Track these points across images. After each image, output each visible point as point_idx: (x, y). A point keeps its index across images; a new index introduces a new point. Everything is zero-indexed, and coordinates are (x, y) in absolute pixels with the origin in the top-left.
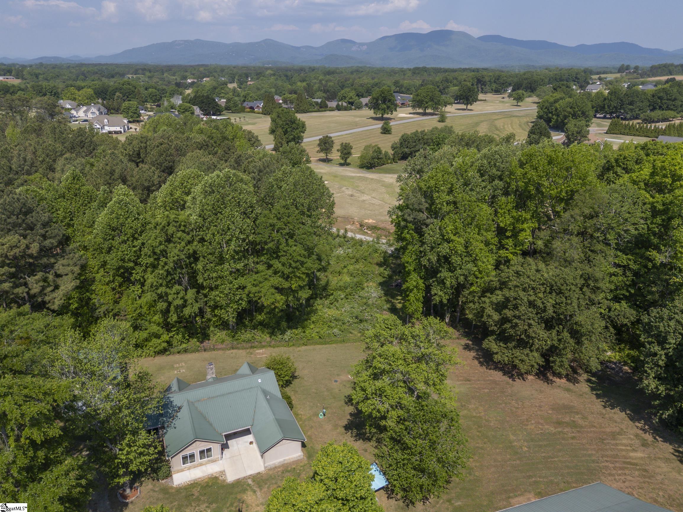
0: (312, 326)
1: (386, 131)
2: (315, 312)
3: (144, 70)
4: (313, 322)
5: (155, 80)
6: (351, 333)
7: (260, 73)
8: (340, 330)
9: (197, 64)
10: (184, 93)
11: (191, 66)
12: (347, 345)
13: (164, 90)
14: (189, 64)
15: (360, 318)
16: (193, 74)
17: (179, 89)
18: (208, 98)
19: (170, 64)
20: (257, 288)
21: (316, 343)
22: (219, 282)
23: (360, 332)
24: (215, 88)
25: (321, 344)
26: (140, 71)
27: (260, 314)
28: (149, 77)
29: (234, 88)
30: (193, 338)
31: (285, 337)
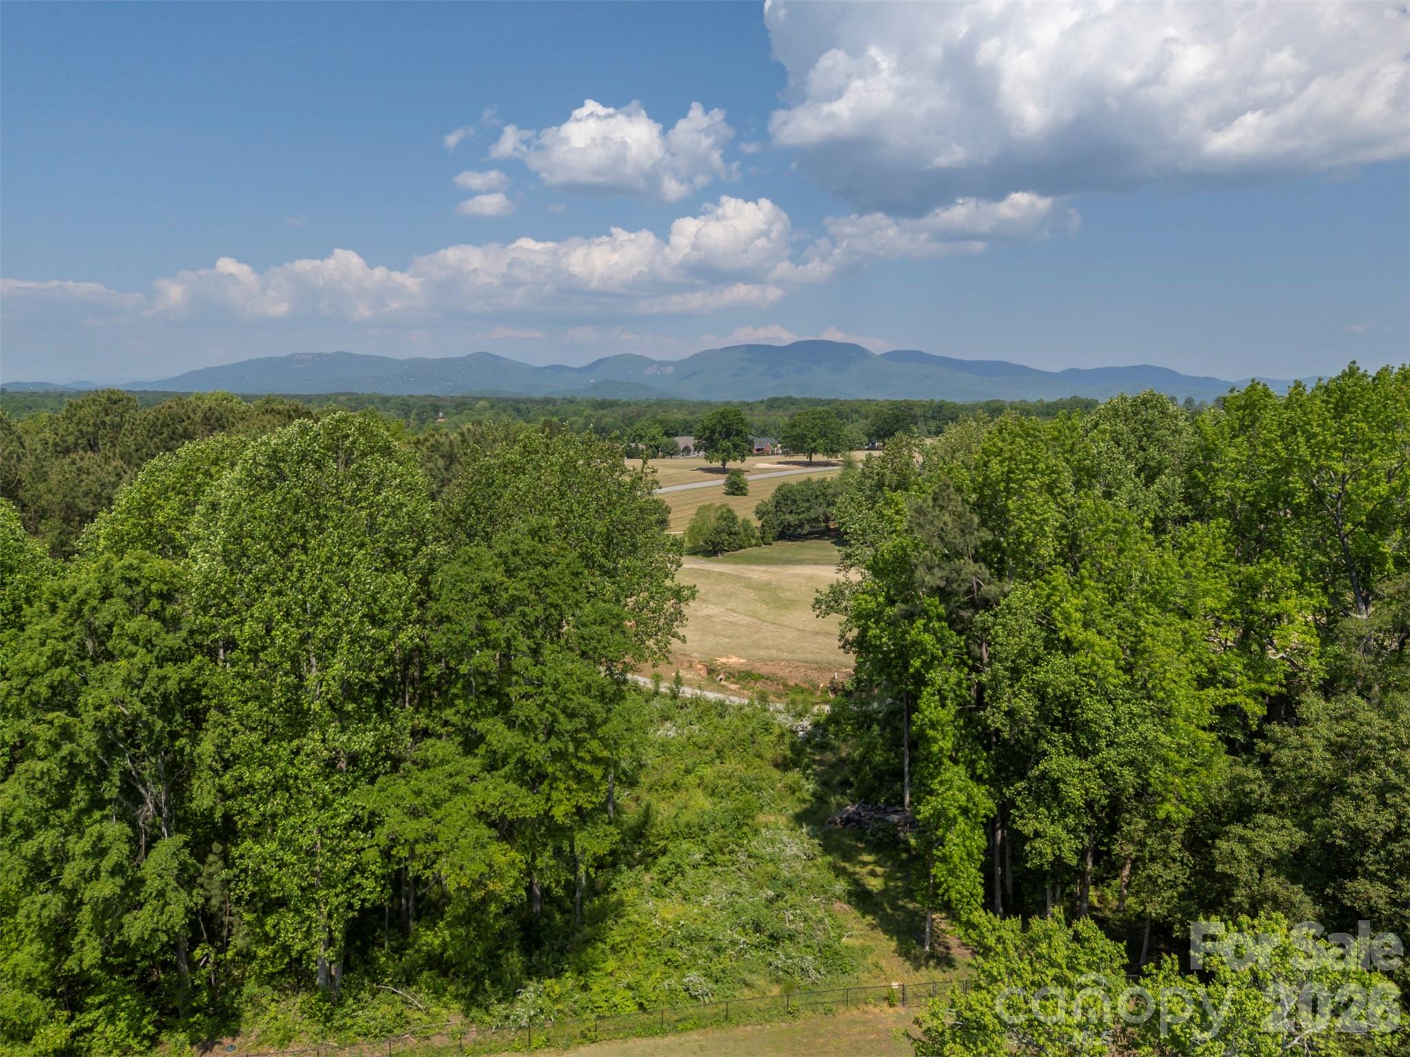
0: (611, 964)
1: (736, 488)
2: (618, 910)
4: (613, 948)
6: (747, 985)
7: (465, 405)
8: (708, 975)
12: (739, 1032)
15: (770, 929)
20: (425, 824)
21: (629, 1031)
22: (277, 804)
23: (778, 981)
25: (649, 1031)
27: (432, 925)
30: (171, 1028)
31: (519, 1009)
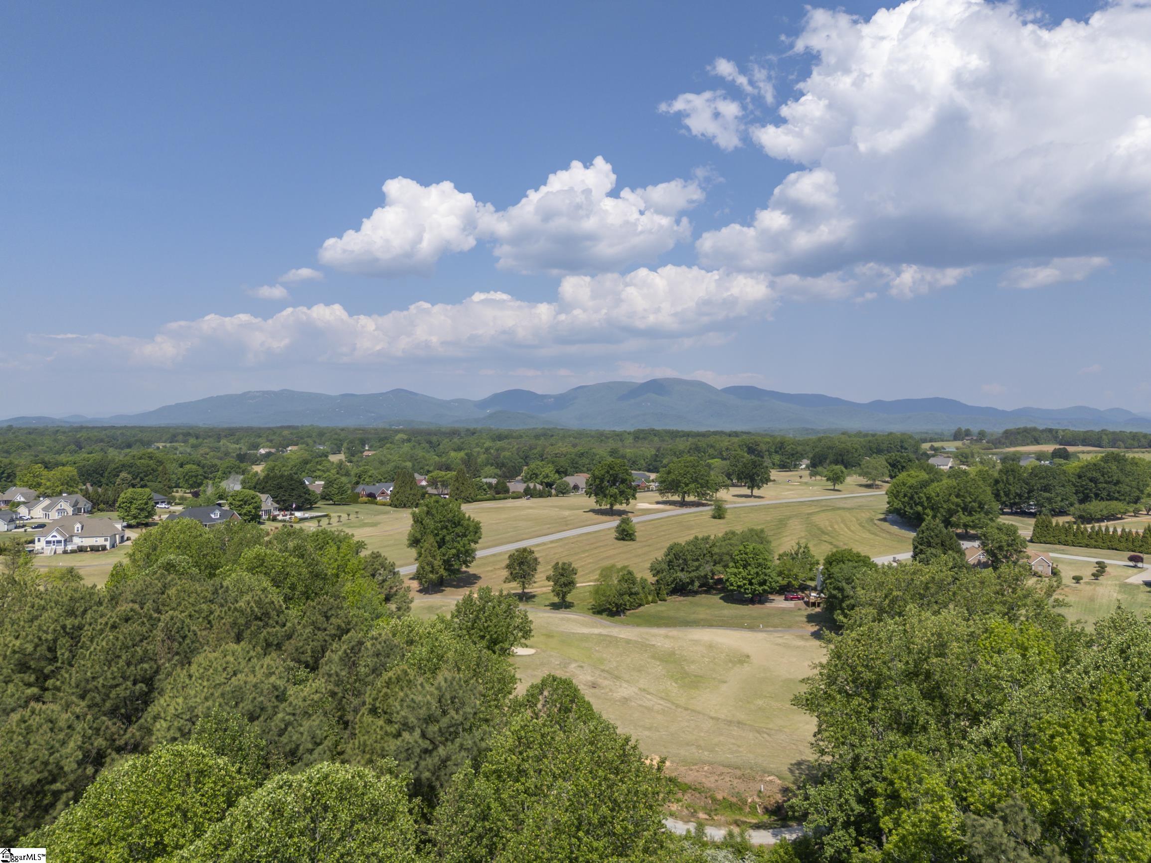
1: (625, 534)
3: (188, 435)
5: (202, 450)
7: (386, 438)
9: (279, 425)
10: (249, 472)
11: (269, 429)
13: (214, 466)
14: (267, 426)
16: (271, 441)
17: (242, 465)
18: (292, 479)
19: (234, 425)
24: (306, 462)
26: (180, 437)
28: (194, 447)
29: (341, 462)
